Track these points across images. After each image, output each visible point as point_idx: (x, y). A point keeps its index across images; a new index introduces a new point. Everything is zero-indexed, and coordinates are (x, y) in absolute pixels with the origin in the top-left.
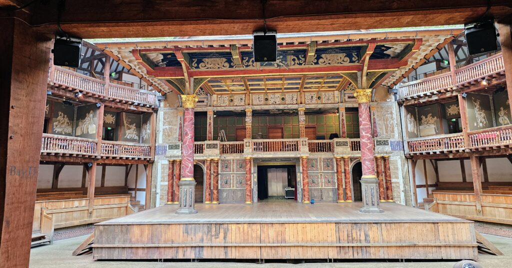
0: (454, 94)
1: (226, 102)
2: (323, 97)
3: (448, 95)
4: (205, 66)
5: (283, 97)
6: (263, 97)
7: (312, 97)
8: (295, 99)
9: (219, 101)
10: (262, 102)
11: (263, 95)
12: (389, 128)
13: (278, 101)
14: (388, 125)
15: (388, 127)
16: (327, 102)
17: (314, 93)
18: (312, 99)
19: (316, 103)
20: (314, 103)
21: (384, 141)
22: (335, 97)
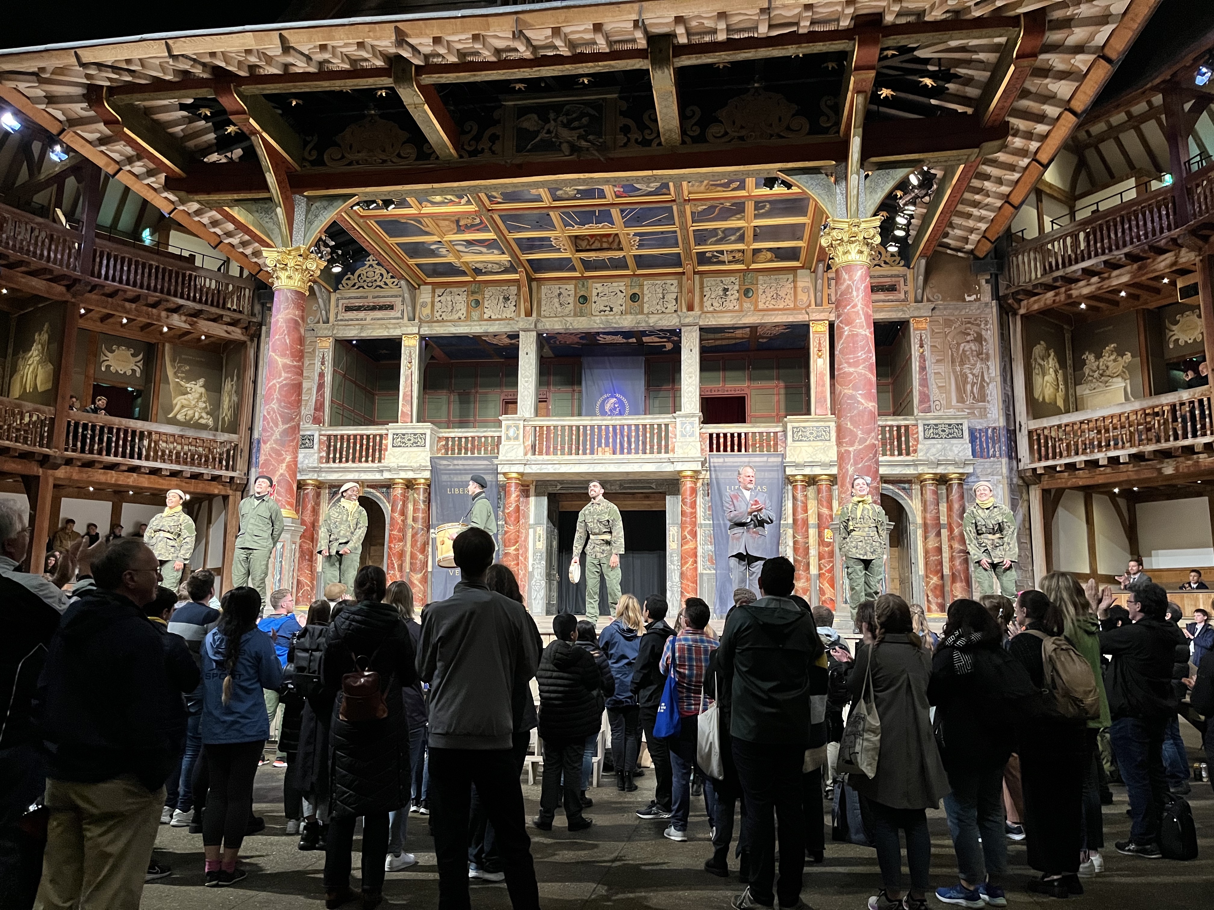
1: (458, 306)
2: (760, 291)
4: (343, 157)
5: (636, 290)
6: (572, 292)
7: (726, 290)
8: (671, 297)
9: (438, 306)
10: (571, 306)
11: (571, 287)
12: (969, 387)
13: (620, 302)
14: (964, 377)
15: (965, 382)
16: (771, 307)
17: (733, 279)
18: (726, 295)
19: (737, 308)
20: (731, 308)
21: (950, 425)
22: (799, 290)
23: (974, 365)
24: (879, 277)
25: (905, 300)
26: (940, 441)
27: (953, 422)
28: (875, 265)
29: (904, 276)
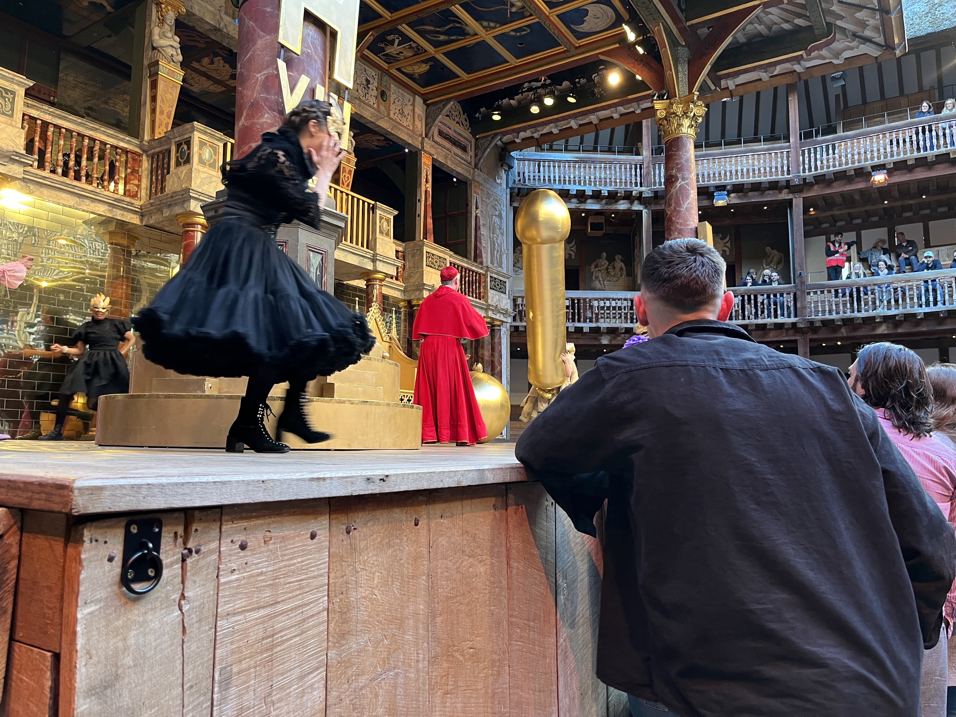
0: (637, 207)
2: (392, 101)
3: (622, 206)
7: (368, 82)
12: (495, 253)
14: (494, 243)
15: (494, 248)
16: (399, 121)
17: (374, 74)
18: (368, 87)
19: (375, 106)
20: (372, 104)
21: (501, 281)
22: (416, 115)
23: (498, 236)
24: (459, 134)
25: (470, 163)
26: (497, 293)
27: (502, 279)
28: (457, 123)
29: (470, 142)
